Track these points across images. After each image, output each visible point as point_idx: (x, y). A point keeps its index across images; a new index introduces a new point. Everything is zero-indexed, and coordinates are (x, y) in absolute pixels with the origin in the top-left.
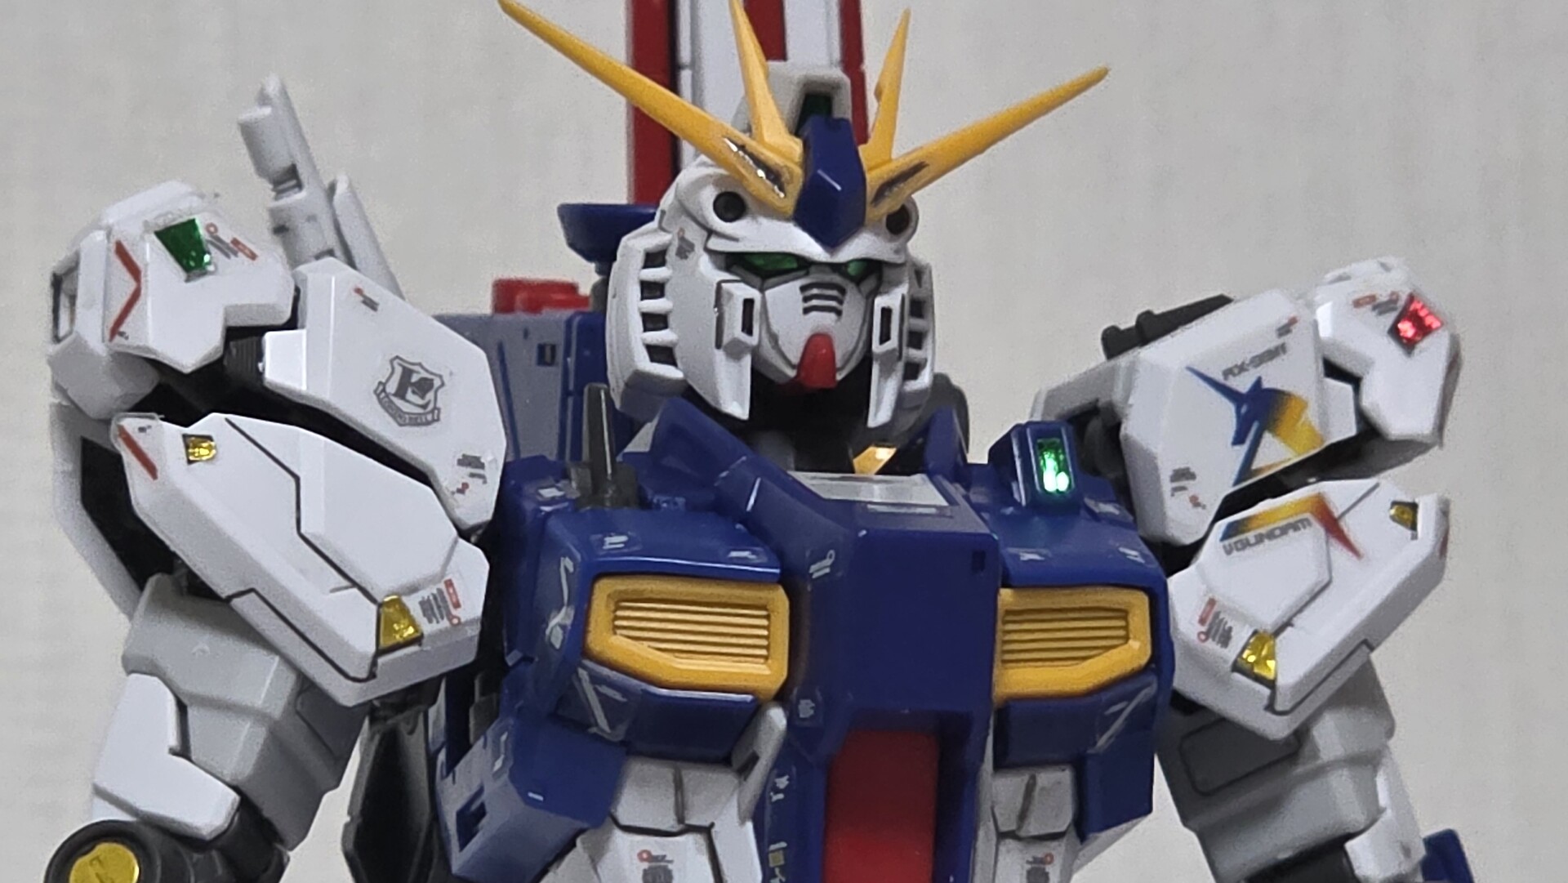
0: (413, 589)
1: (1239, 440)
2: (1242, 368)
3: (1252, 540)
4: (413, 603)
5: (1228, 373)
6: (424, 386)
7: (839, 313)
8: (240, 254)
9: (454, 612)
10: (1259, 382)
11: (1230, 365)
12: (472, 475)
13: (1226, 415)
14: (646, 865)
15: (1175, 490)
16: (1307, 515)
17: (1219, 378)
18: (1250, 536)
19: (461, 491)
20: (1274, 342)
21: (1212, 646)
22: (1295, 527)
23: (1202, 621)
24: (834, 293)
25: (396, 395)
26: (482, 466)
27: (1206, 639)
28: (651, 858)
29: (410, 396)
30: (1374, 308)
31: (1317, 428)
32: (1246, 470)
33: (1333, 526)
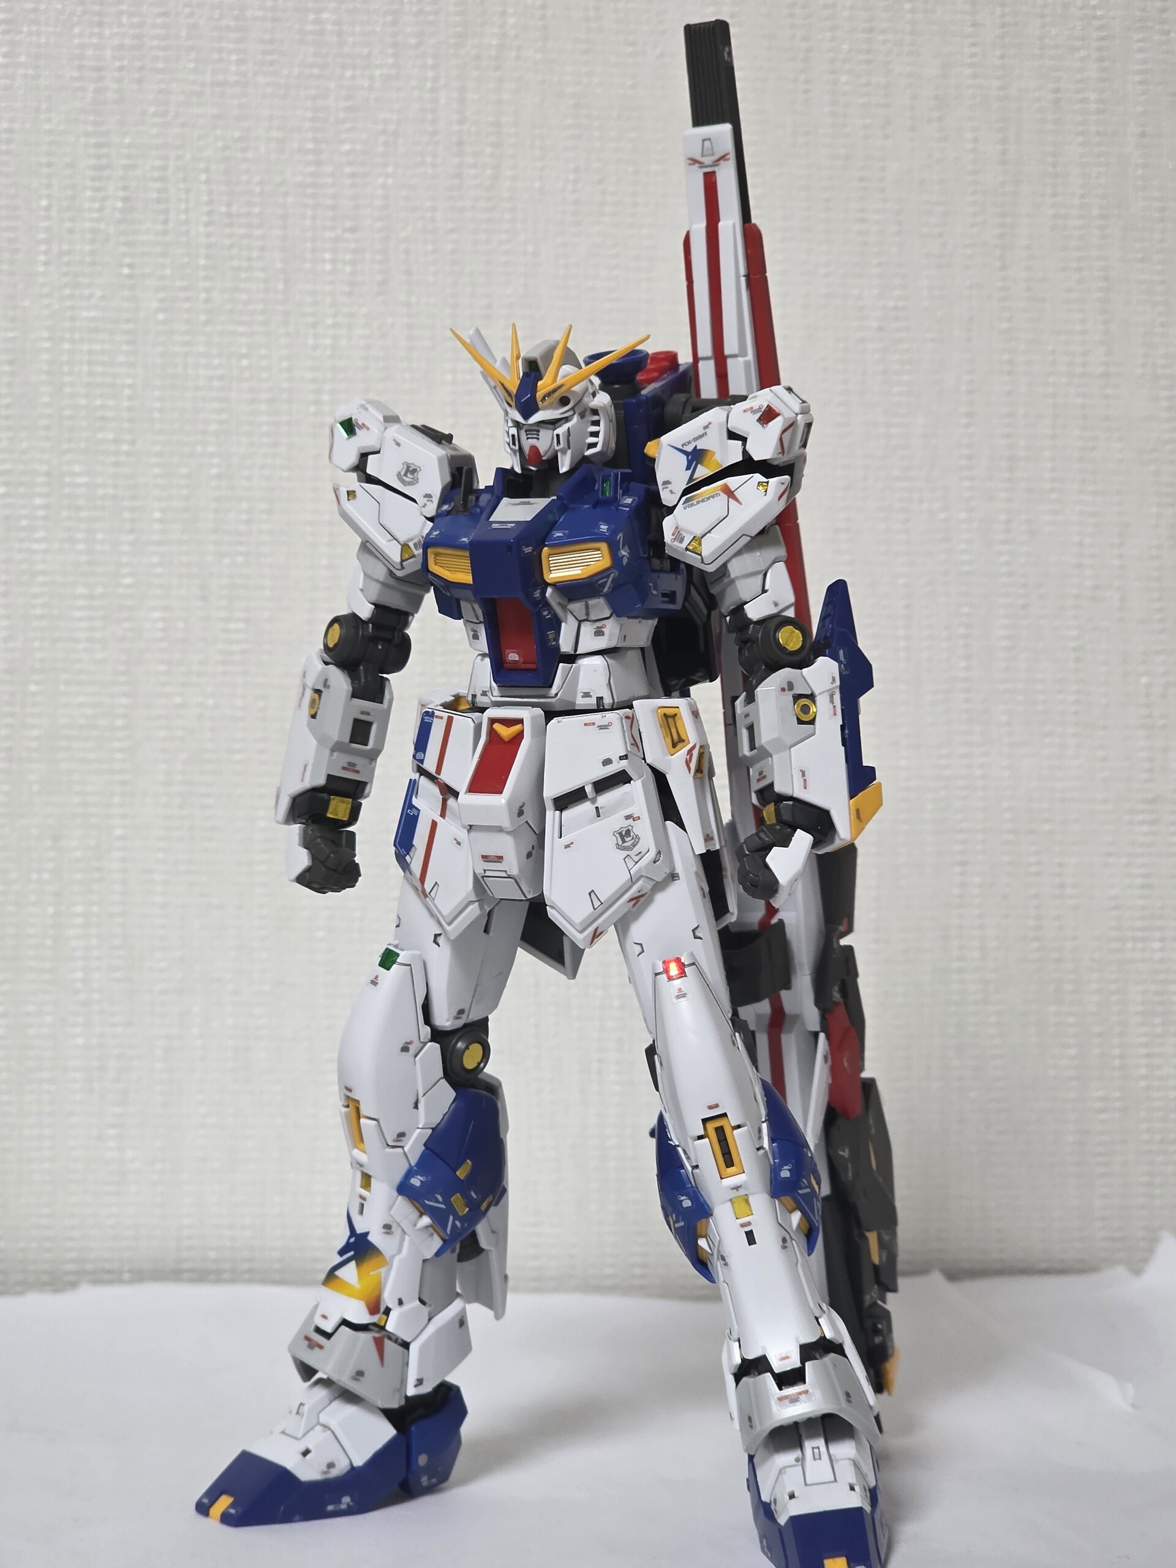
0: (412, 539)
1: (688, 468)
2: (689, 443)
3: (695, 503)
4: (411, 544)
5: (683, 445)
6: (414, 471)
7: (538, 439)
8: (365, 428)
10: (696, 446)
11: (685, 442)
12: (430, 500)
13: (683, 460)
15: (663, 488)
16: (719, 492)
17: (681, 447)
18: (695, 502)
20: (702, 432)
21: (676, 543)
22: (713, 497)
23: (673, 535)
24: (535, 432)
25: (405, 473)
26: (433, 496)
27: (674, 541)
29: (409, 473)
30: (751, 412)
31: (720, 462)
32: (691, 479)
33: (730, 493)
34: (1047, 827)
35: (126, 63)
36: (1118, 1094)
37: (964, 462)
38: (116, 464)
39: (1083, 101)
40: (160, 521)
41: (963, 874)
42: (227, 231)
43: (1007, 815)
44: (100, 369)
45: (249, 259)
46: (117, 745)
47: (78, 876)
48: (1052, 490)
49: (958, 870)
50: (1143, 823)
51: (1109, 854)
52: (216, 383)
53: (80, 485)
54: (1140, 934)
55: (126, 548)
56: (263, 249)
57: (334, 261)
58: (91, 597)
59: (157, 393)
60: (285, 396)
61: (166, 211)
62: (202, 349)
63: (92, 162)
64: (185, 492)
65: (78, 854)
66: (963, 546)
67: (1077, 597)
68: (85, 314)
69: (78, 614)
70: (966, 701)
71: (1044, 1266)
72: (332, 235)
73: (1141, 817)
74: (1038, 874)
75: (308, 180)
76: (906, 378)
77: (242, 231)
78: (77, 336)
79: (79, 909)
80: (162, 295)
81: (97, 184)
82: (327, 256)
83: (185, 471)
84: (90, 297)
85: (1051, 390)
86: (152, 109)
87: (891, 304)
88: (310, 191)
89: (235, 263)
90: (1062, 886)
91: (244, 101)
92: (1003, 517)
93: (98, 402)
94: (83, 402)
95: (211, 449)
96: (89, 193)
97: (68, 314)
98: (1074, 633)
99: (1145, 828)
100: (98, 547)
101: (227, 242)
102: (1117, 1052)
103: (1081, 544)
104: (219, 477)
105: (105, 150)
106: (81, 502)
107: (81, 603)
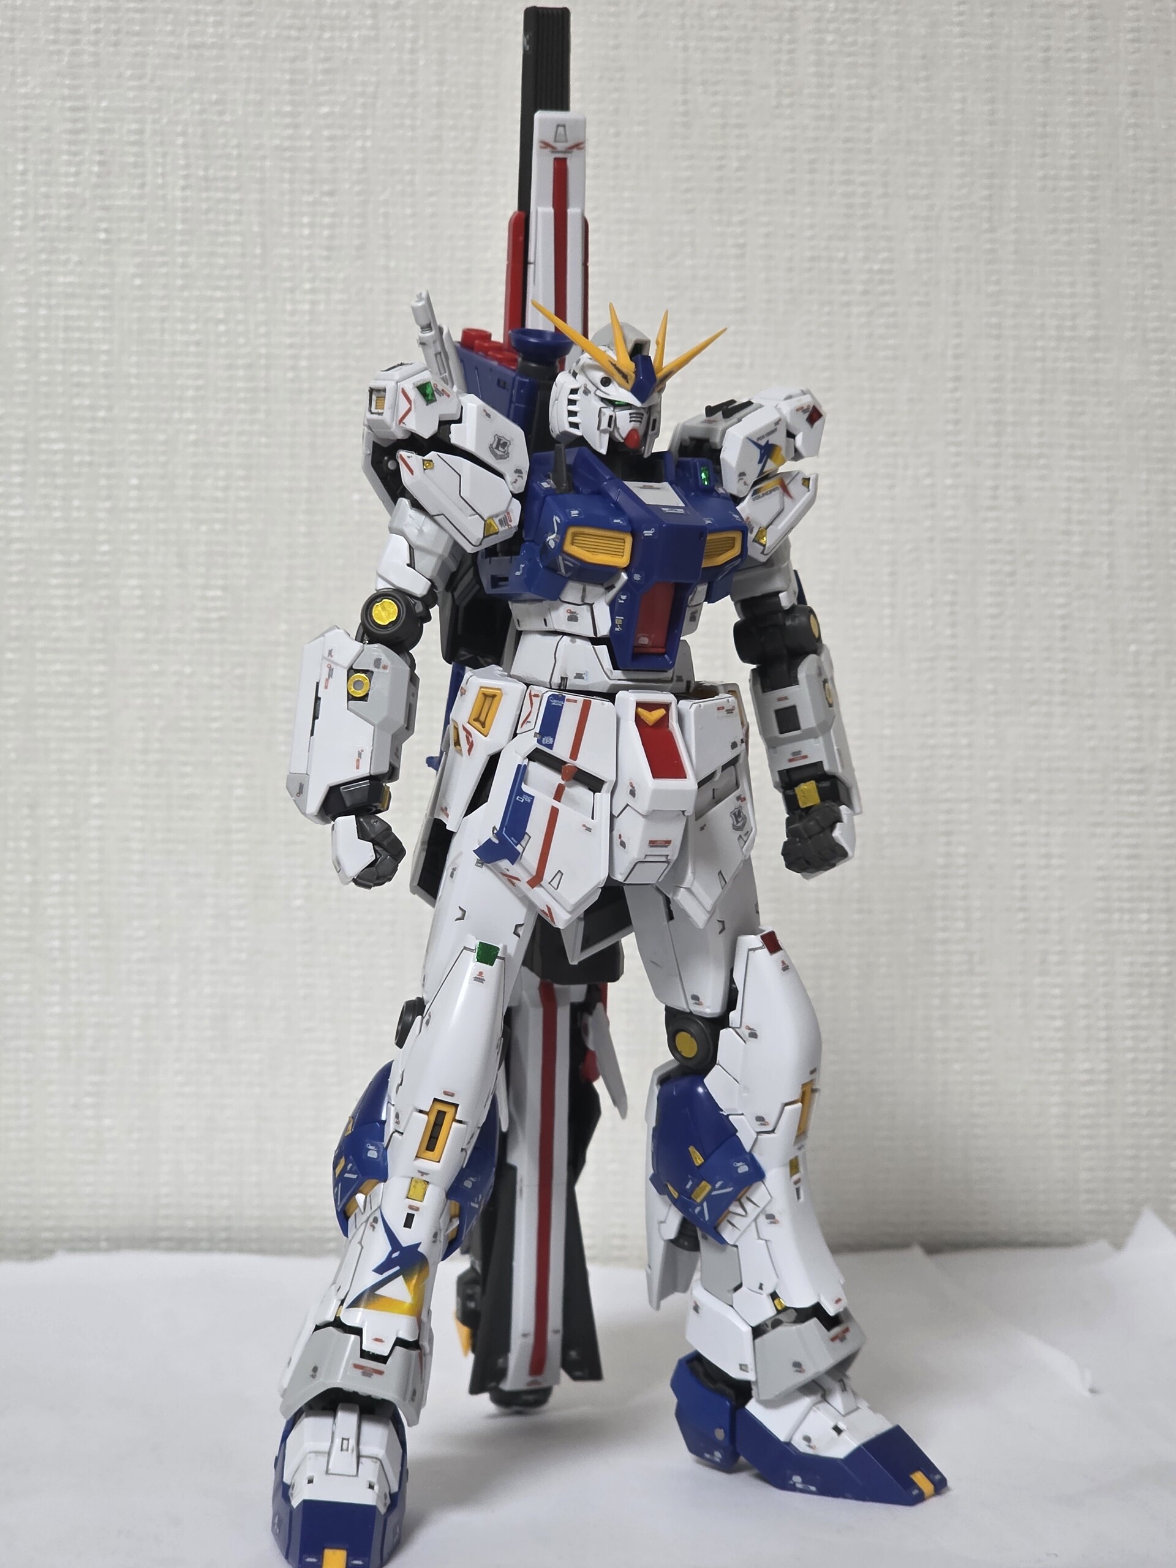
0: (497, 516)
1: (760, 461)
4: (496, 520)
6: (505, 445)
8: (445, 395)
9: (509, 523)
12: (518, 476)
13: (756, 453)
14: (569, 614)
19: (515, 482)
25: (495, 448)
26: (522, 473)
28: (571, 612)
29: (500, 449)
34: (1033, 797)
35: (101, 25)
36: (1104, 1066)
37: (950, 427)
38: (92, 431)
39: (1072, 60)
40: (138, 488)
41: (948, 844)
42: (204, 195)
43: (993, 785)
44: (77, 335)
45: (227, 223)
46: (94, 712)
47: (55, 844)
48: (1040, 456)
49: (943, 839)
50: (1130, 792)
51: (1097, 824)
52: (193, 349)
53: (55, 452)
54: (1127, 905)
55: (102, 515)
56: (240, 213)
57: (311, 225)
58: (68, 564)
59: (134, 359)
60: (263, 362)
61: (143, 175)
62: (178, 314)
63: (69, 126)
64: (162, 459)
65: (55, 822)
66: (949, 513)
67: (1065, 564)
68: (61, 279)
69: (54, 581)
70: (952, 669)
71: (1026, 1239)
72: (311, 199)
73: (1127, 787)
74: (1023, 845)
75: (287, 144)
76: (891, 342)
77: (219, 195)
78: (53, 302)
79: (56, 877)
80: (138, 260)
81: (73, 148)
82: (306, 220)
83: (162, 437)
84: (67, 262)
85: (1039, 354)
86: (129, 73)
87: (876, 267)
88: (287, 154)
89: (213, 227)
90: (1048, 856)
91: (221, 63)
92: (990, 483)
93: (75, 368)
94: (59, 368)
95: (189, 415)
96: (65, 157)
97: (45, 279)
98: (1061, 601)
99: (1133, 798)
100: (75, 514)
101: (204, 206)
102: (1103, 1024)
103: (1068, 510)
104: (195, 443)
105: (82, 114)
106: (58, 469)
107: (58, 570)
